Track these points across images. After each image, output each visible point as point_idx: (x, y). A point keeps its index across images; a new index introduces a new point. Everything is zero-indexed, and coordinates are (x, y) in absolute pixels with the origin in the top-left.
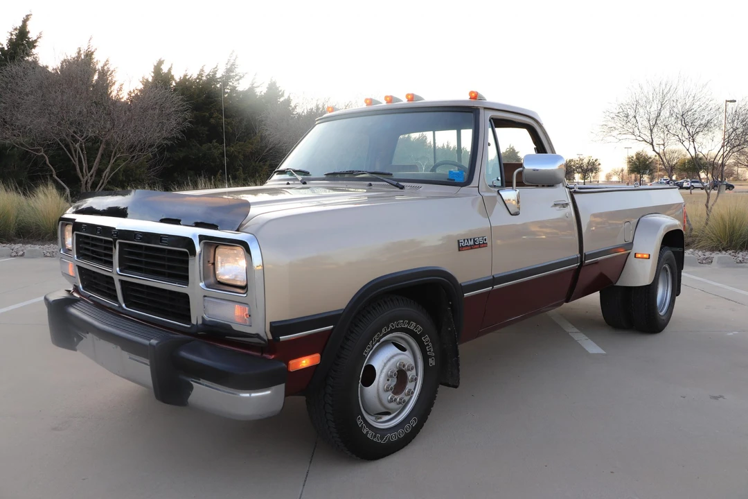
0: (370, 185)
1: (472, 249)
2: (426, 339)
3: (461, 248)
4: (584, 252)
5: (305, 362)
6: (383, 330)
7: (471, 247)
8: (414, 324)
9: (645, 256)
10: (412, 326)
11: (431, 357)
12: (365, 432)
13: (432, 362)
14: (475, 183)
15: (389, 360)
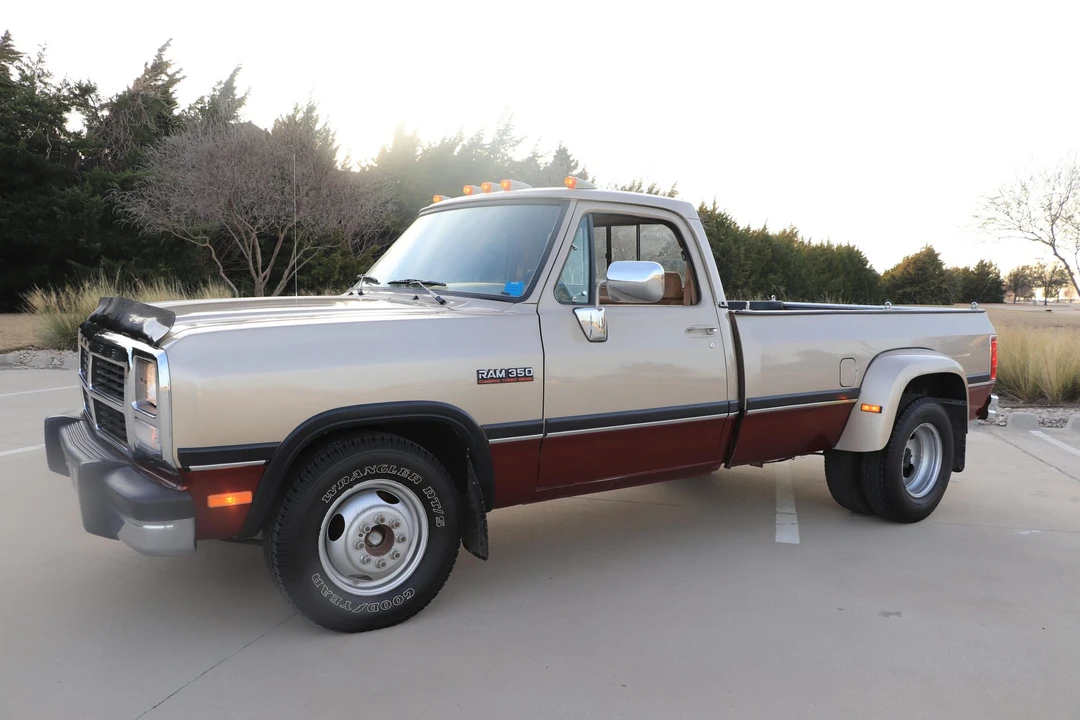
0: (416, 298)
1: (501, 382)
2: (429, 492)
3: (481, 381)
4: (746, 397)
5: (231, 499)
6: (355, 474)
7: (501, 380)
8: (408, 471)
9: (874, 409)
10: (405, 473)
11: (439, 515)
12: (325, 594)
13: (440, 522)
14: (533, 298)
15: (364, 511)
